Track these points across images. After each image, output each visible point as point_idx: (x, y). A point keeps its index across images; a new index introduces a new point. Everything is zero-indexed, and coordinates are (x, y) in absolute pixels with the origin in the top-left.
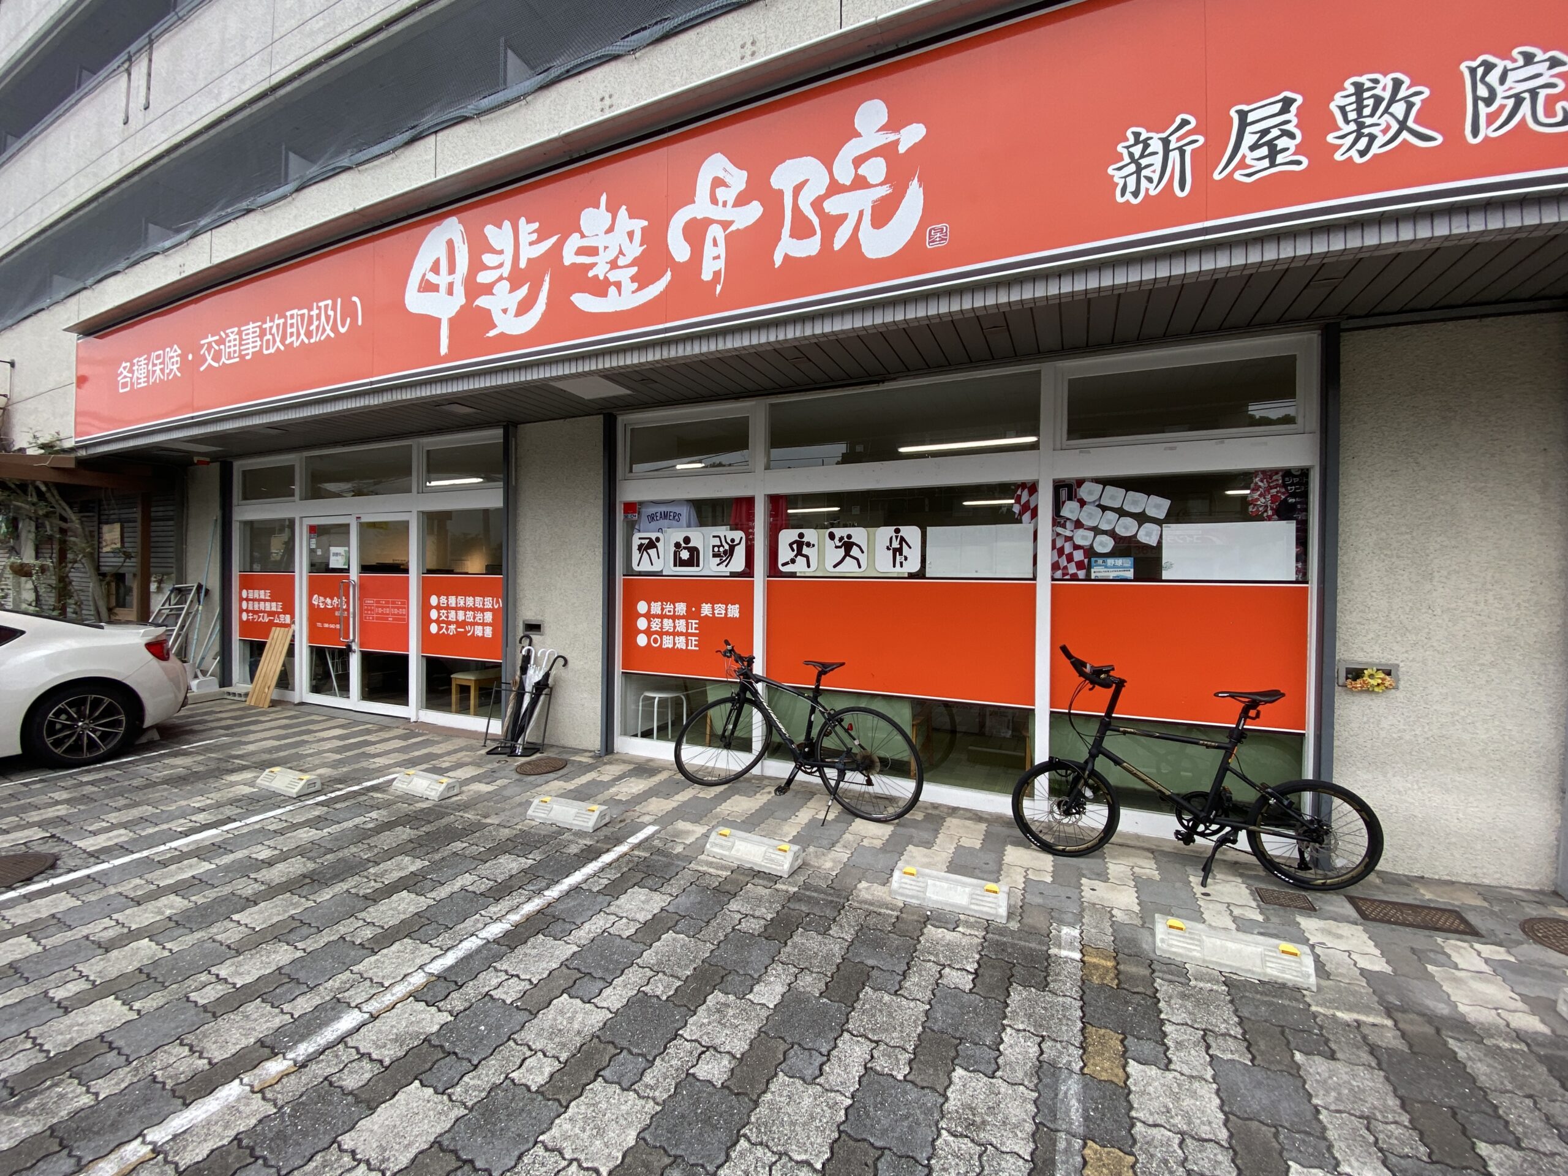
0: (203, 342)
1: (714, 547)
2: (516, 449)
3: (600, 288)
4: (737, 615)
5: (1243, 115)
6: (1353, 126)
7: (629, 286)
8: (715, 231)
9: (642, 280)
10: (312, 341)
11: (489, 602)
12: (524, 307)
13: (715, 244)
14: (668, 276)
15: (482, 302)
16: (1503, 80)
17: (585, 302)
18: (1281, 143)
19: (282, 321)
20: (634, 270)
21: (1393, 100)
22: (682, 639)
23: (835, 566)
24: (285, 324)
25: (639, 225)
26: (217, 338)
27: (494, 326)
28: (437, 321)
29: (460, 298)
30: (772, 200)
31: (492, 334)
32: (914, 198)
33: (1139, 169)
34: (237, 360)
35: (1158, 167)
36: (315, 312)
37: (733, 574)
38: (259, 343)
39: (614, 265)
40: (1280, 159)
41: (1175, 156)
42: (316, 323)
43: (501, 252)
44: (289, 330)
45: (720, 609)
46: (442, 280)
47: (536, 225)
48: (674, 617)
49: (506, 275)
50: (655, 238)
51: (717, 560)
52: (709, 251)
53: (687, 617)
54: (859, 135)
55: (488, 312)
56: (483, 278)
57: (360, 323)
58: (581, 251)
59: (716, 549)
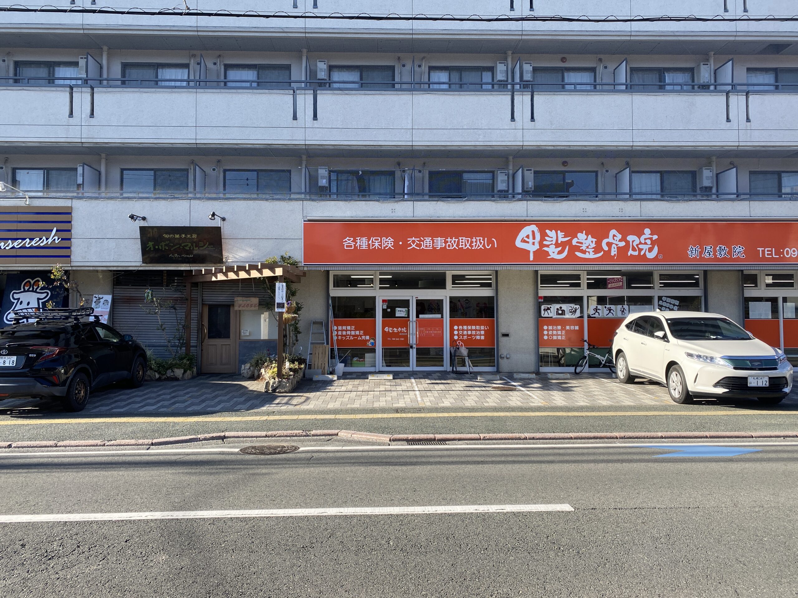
0: (409, 239)
3: (584, 252)
4: (578, 329)
5: (706, 247)
6: (719, 253)
7: (592, 253)
8: (614, 245)
9: (595, 252)
10: (473, 248)
11: (483, 327)
12: (560, 253)
14: (602, 253)
15: (545, 249)
17: (579, 254)
19: (457, 240)
20: (593, 250)
21: (724, 250)
22: (560, 336)
23: (606, 315)
25: (594, 240)
26: (418, 239)
28: (529, 251)
29: (537, 247)
30: (627, 243)
31: (549, 257)
32: (656, 249)
33: (692, 252)
34: (431, 248)
36: (474, 240)
37: (577, 318)
38: (444, 245)
39: (587, 247)
40: (710, 255)
41: (697, 251)
42: (475, 243)
43: (552, 238)
44: (461, 243)
45: (572, 328)
46: (531, 240)
47: (564, 233)
48: (557, 330)
49: (554, 243)
50: (599, 244)
51: (571, 313)
52: (613, 250)
54: (645, 234)
55: (548, 252)
56: (545, 243)
57: (496, 246)
58: (577, 242)
59: (571, 310)
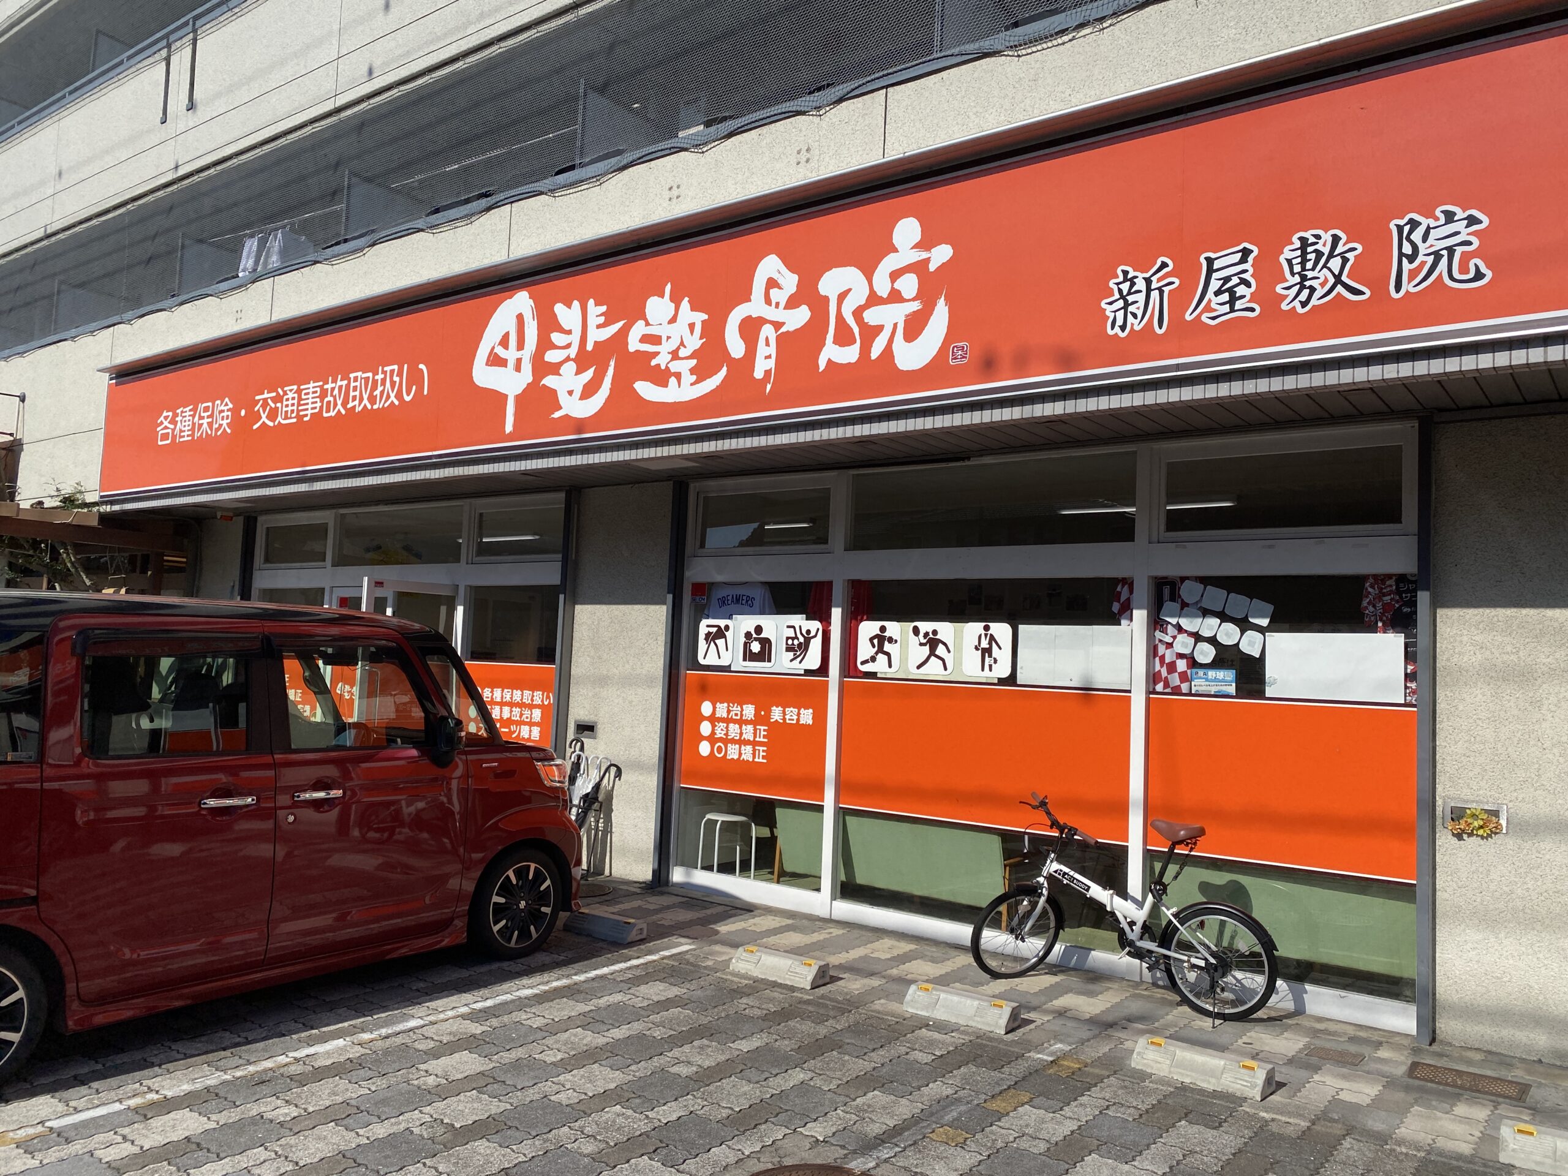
0: (257, 398)
1: (788, 638)
2: (578, 517)
3: (661, 377)
4: (810, 722)
5: (1210, 261)
6: (1297, 279)
7: (688, 378)
8: (767, 331)
9: (701, 373)
10: (375, 407)
11: (538, 697)
12: (589, 391)
13: (767, 344)
14: (723, 372)
15: (549, 381)
16: (1425, 238)
17: (646, 390)
18: (1241, 290)
19: (345, 383)
20: (694, 362)
21: (1331, 256)
22: (749, 749)
23: (919, 667)
24: (348, 386)
25: (700, 317)
26: (274, 394)
27: (560, 408)
28: (505, 397)
29: (526, 376)
30: (819, 305)
31: (557, 415)
32: (941, 315)
33: (1127, 304)
34: (294, 420)
35: (1141, 304)
36: (380, 377)
37: (808, 672)
38: (319, 405)
39: (675, 355)
40: (1239, 305)
41: (1155, 295)
42: (380, 389)
43: (569, 332)
44: (352, 394)
45: (791, 714)
46: (510, 354)
47: (604, 308)
48: (741, 722)
49: (573, 356)
50: (713, 332)
51: (791, 655)
52: (762, 350)
53: (755, 722)
54: (896, 251)
55: (554, 392)
56: (552, 356)
57: (426, 392)
59: (790, 642)
